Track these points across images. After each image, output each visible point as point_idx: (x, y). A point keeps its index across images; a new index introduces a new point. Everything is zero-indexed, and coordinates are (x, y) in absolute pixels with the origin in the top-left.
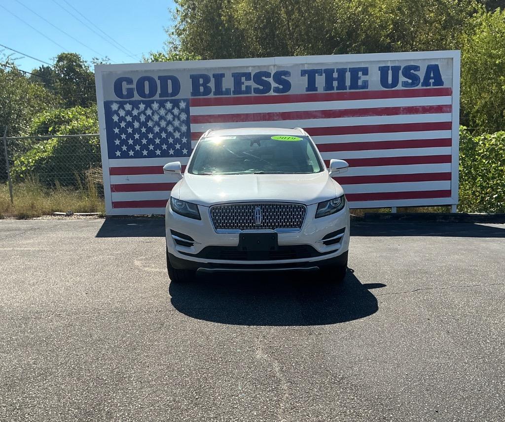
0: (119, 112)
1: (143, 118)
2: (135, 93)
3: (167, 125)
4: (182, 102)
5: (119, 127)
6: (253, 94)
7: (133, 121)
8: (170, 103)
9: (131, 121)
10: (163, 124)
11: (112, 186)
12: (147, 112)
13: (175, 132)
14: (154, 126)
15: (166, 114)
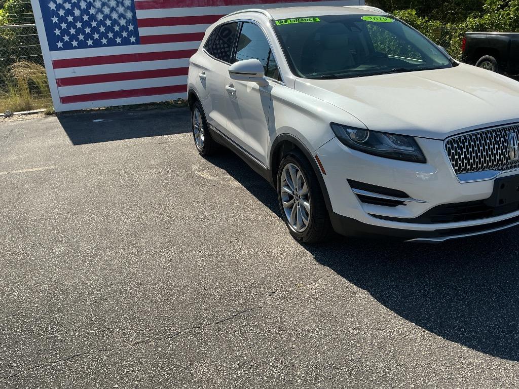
1: (83, 5)
3: (111, 12)
5: (58, 15)
7: (73, 9)
10: (106, 10)
11: (57, 81)
14: (97, 13)
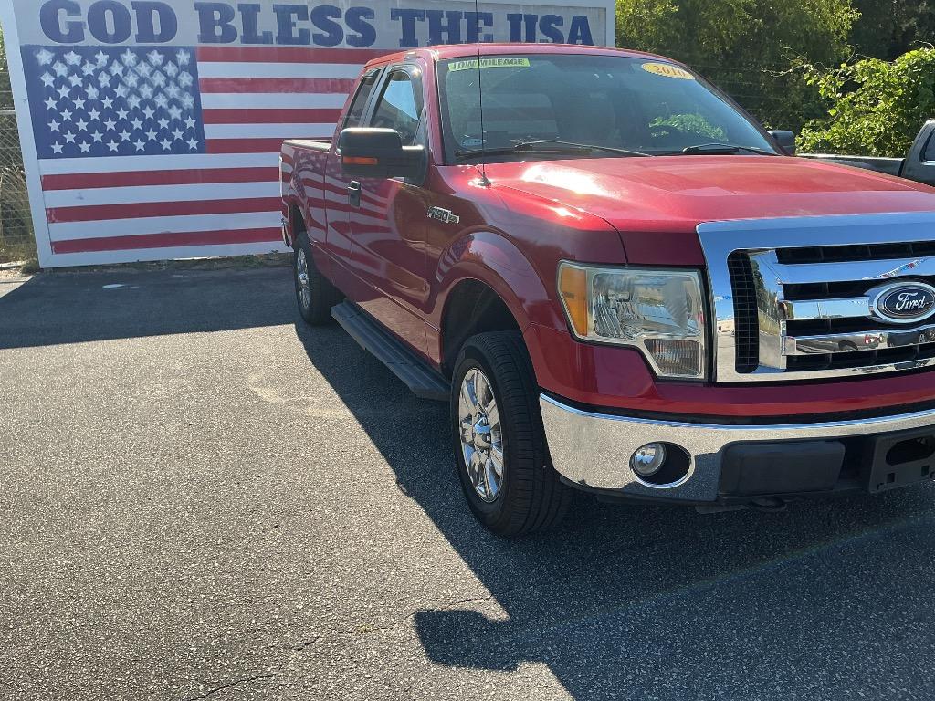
0: (54, 68)
1: (104, 80)
2: (87, 32)
3: (155, 94)
4: (182, 52)
5: (56, 97)
6: (312, 45)
7: (86, 86)
8: (159, 53)
9: (81, 85)
11: (49, 212)
12: (111, 68)
13: (170, 107)
14: (129, 95)
15: (152, 74)
